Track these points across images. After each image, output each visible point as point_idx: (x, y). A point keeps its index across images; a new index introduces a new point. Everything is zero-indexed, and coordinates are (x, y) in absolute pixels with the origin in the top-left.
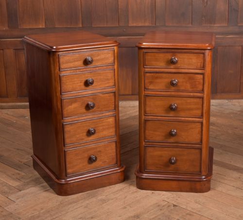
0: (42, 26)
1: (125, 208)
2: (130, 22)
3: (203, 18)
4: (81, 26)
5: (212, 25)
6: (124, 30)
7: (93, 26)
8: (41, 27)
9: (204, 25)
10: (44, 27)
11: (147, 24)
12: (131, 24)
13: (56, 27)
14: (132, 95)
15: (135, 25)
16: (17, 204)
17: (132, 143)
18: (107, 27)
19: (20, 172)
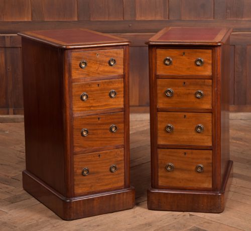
0: (27, 18)
1: (135, 217)
2: (138, 15)
3: (228, 11)
4: (76, 19)
5: (239, 19)
6: (130, 25)
7: (91, 20)
8: (26, 20)
9: (229, 19)
10: (30, 20)
11: (158, 18)
12: (138, 18)
13: (45, 20)
14: (139, 106)
15: (143, 18)
16: (10, 215)
17: (140, 157)
18: (108, 21)
19: (8, 186)
